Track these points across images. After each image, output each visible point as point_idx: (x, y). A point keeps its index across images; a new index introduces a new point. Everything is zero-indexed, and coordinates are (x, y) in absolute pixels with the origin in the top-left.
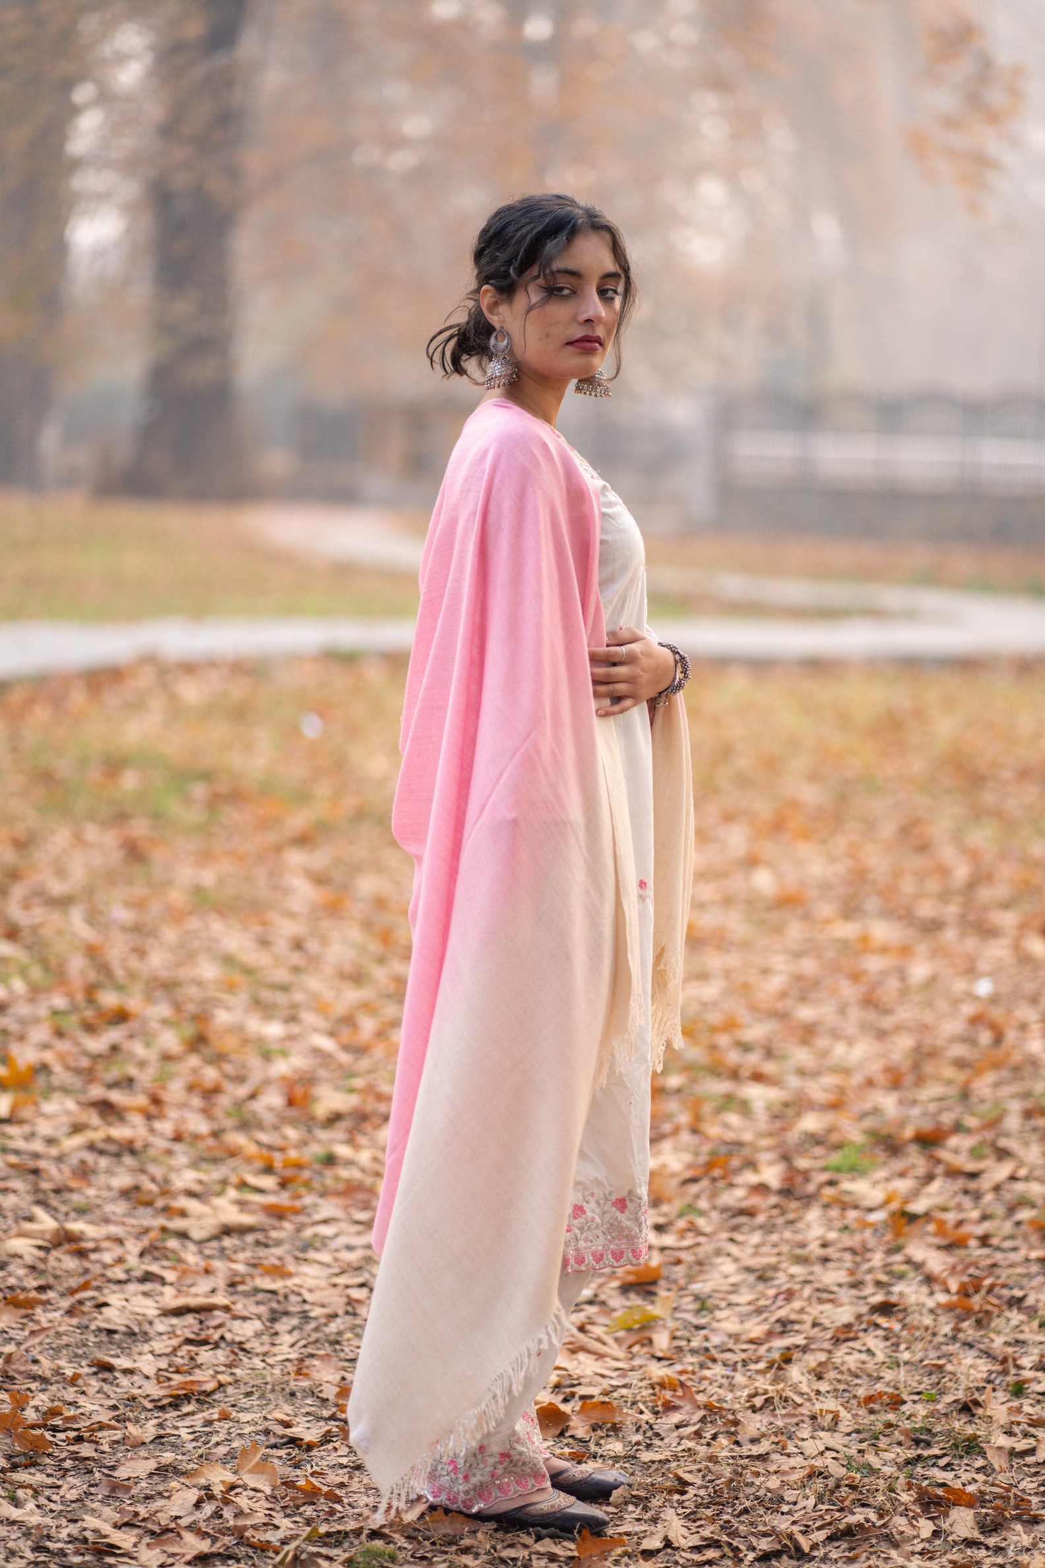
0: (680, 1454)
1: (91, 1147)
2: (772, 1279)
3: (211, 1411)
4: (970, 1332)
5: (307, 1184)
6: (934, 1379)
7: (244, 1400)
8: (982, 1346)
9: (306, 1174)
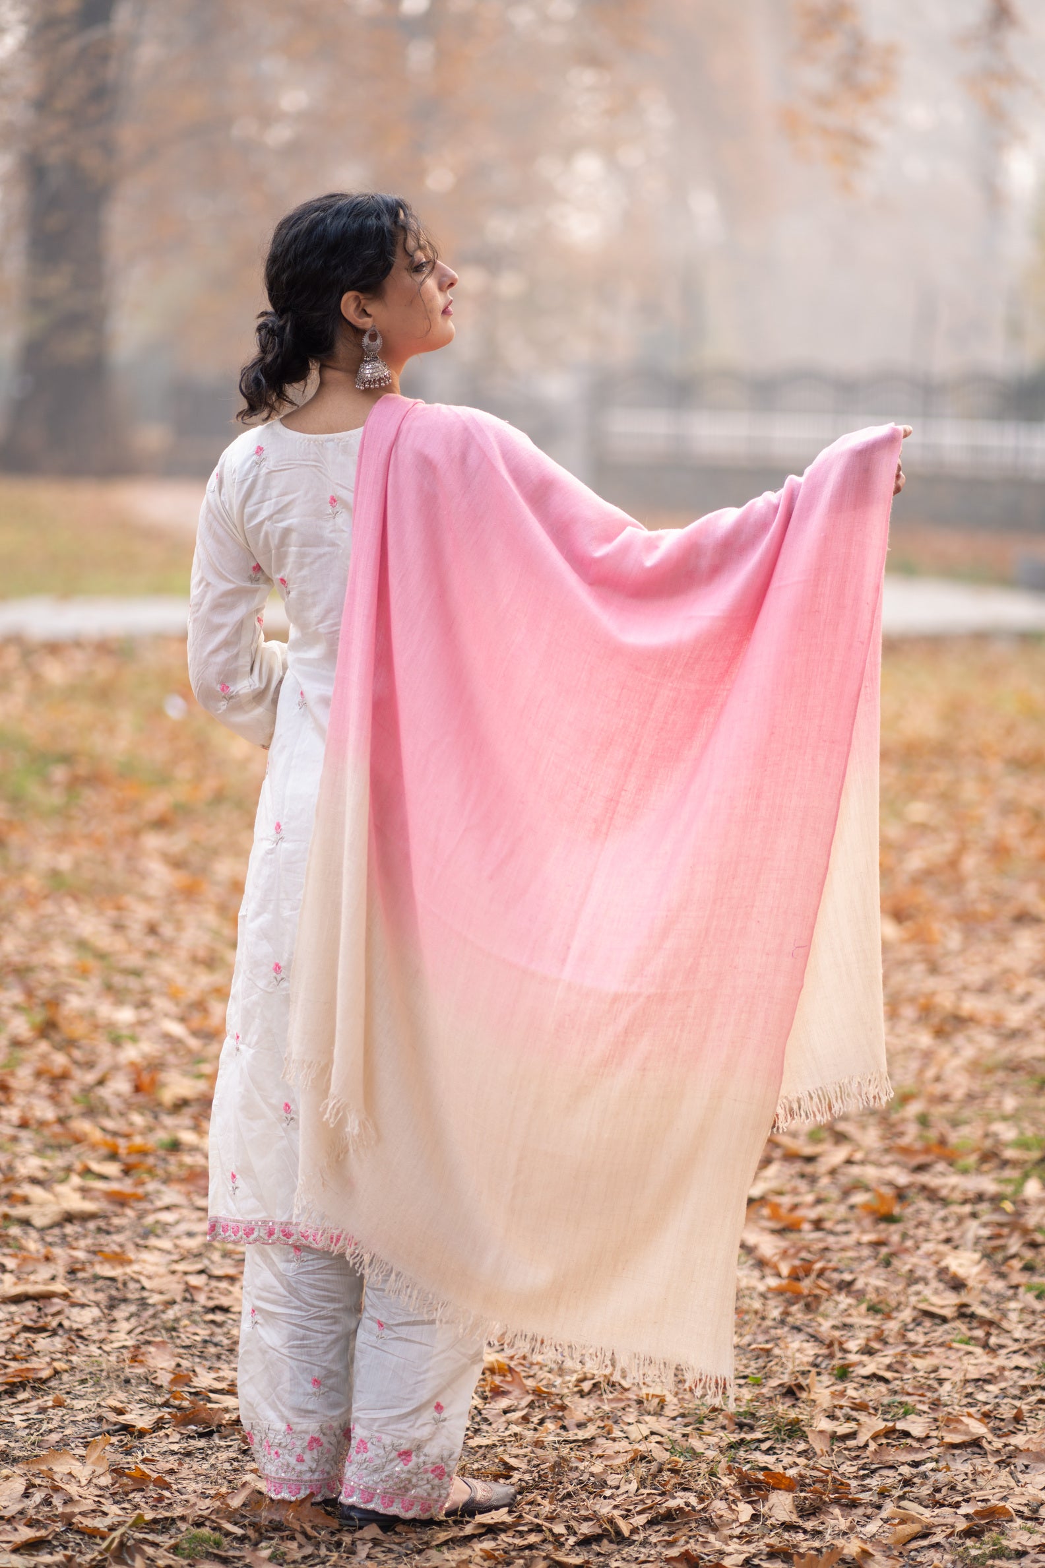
0: (507, 1439)
3: (46, 1398)
4: (799, 1316)
5: (151, 1171)
6: (761, 1362)
7: (79, 1388)
8: (810, 1330)
9: (151, 1161)
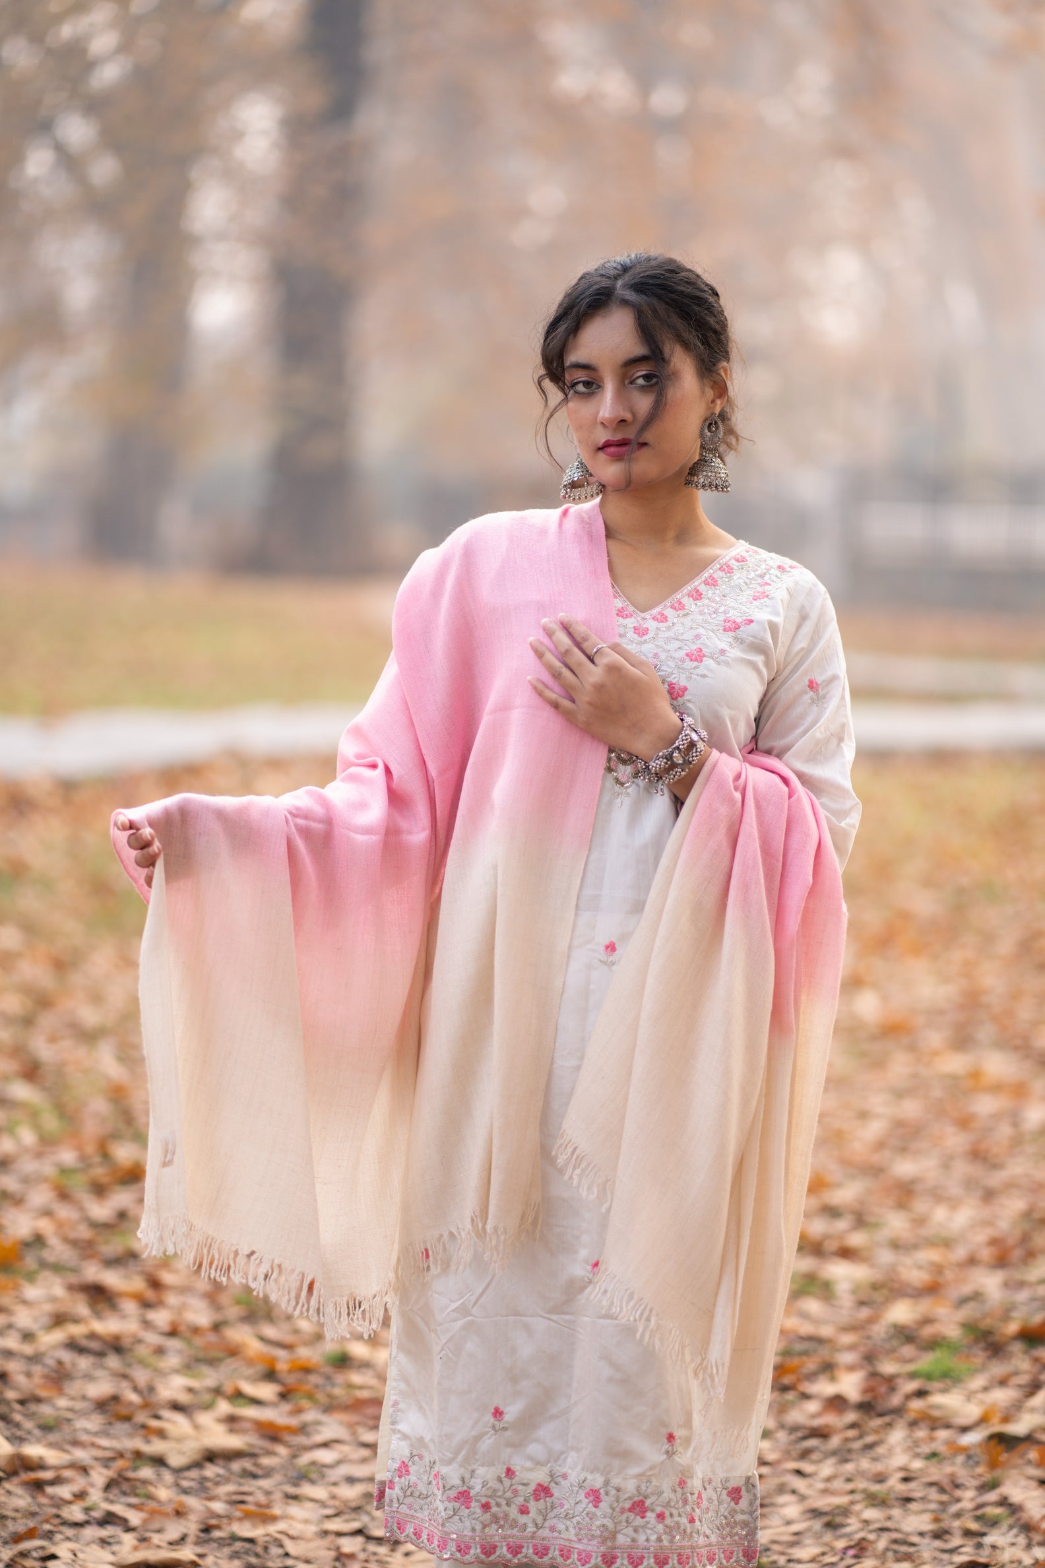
1: (73, 1345)
2: (842, 1526)
5: (310, 1396)
